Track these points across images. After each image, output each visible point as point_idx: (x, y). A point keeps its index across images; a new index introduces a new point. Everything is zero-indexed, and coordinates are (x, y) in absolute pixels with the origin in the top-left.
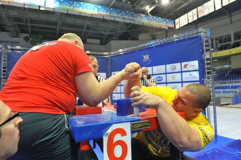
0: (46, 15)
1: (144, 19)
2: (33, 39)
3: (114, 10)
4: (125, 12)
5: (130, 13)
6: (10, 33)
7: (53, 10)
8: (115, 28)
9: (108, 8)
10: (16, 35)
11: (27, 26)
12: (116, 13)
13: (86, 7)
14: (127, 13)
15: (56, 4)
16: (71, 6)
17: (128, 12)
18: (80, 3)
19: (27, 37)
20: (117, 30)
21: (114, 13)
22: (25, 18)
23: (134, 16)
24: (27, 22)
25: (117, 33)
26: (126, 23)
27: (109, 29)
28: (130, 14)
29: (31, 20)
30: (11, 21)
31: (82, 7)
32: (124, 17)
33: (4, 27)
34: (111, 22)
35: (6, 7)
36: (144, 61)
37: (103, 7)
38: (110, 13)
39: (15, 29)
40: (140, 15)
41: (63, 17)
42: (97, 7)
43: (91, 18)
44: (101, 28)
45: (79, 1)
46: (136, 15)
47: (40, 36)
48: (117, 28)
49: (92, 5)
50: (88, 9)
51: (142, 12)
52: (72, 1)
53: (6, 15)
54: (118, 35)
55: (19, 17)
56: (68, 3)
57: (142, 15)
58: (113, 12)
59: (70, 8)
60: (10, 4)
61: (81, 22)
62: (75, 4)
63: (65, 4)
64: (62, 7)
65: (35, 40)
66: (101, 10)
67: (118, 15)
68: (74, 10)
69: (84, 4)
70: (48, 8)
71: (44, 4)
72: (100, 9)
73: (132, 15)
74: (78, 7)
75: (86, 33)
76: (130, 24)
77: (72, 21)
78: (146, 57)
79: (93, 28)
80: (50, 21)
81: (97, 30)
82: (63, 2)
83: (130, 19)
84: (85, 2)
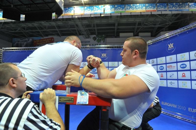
0: (106, 20)
1: (193, 7)
2: (99, 38)
3: (161, 5)
4: (172, 5)
5: (177, 4)
6: (84, 36)
7: (110, 15)
8: (163, 21)
9: (155, 4)
10: (88, 37)
11: (95, 30)
12: (163, 7)
13: (136, 7)
14: (174, 5)
15: (112, 10)
16: (123, 9)
17: (174, 4)
18: (130, 5)
19: (95, 37)
20: (166, 22)
21: (161, 8)
22: (93, 24)
23: (182, 7)
24: (94, 27)
25: (166, 25)
26: (174, 14)
27: (158, 22)
28: (177, 6)
29: (97, 25)
30: (84, 28)
31: (132, 8)
32: (171, 9)
33: (80, 32)
34: (159, 16)
35: (80, 19)
36: (168, 50)
37: (150, 4)
38: (157, 9)
39: (87, 33)
40: (188, 4)
41: (119, 19)
42: (145, 5)
43: (141, 16)
44: (150, 22)
46: (183, 5)
47: (104, 35)
48: (165, 20)
49: (140, 4)
50: (137, 9)
51: (191, 1)
52: (124, 5)
53: (81, 24)
54: (167, 27)
55: (89, 24)
56: (121, 7)
57: (190, 4)
58: (159, 7)
59: (122, 11)
60: (82, 16)
61: (133, 21)
62: (126, 7)
63: (119, 8)
64: (117, 11)
65: (100, 39)
66: (148, 8)
67: (165, 8)
68: (126, 12)
69: (133, 6)
70: (106, 14)
71: (103, 12)
72: (148, 6)
73: (179, 6)
74: (128, 9)
75: (138, 29)
76: (178, 14)
77: (126, 21)
78: (171, 46)
79: (143, 23)
80: (109, 23)
81: (147, 24)
82: (117, 8)
83: (178, 10)
84: (134, 4)
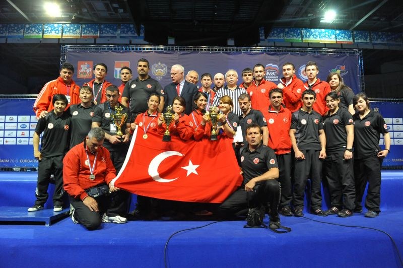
3: (359, 34)
4: (376, 35)
5: (384, 34)
9: (351, 31)
12: (363, 37)
13: (319, 34)
14: (380, 36)
16: (299, 37)
17: (380, 33)
18: (311, 30)
21: (359, 38)
23: (391, 39)
28: (384, 37)
31: (314, 35)
32: (375, 42)
37: (342, 31)
38: (353, 39)
40: (401, 35)
42: (334, 33)
45: (309, 28)
46: (393, 36)
49: (327, 30)
50: (322, 37)
52: (300, 29)
56: (295, 33)
58: (357, 38)
59: (296, 39)
62: (304, 33)
63: (292, 34)
66: (340, 37)
67: (366, 39)
68: (304, 42)
69: (315, 32)
72: (339, 35)
73: (387, 37)
74: (308, 36)
82: (288, 33)
83: (385, 44)
84: (317, 28)
